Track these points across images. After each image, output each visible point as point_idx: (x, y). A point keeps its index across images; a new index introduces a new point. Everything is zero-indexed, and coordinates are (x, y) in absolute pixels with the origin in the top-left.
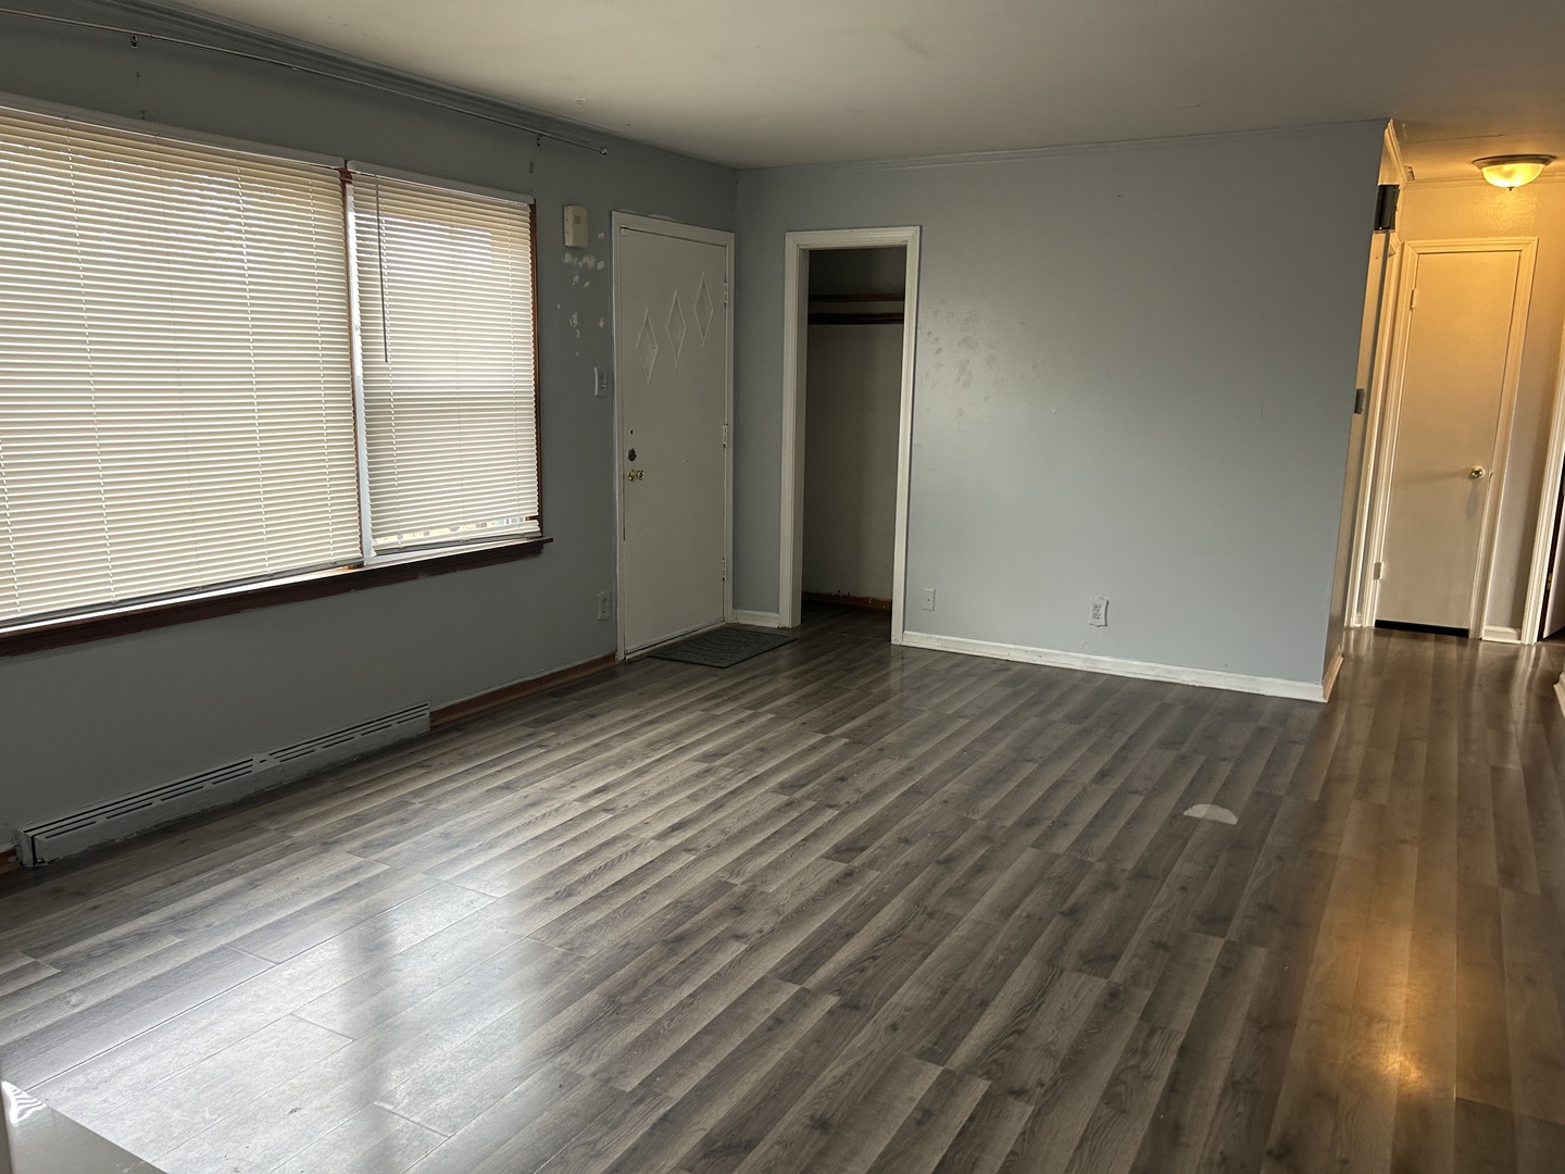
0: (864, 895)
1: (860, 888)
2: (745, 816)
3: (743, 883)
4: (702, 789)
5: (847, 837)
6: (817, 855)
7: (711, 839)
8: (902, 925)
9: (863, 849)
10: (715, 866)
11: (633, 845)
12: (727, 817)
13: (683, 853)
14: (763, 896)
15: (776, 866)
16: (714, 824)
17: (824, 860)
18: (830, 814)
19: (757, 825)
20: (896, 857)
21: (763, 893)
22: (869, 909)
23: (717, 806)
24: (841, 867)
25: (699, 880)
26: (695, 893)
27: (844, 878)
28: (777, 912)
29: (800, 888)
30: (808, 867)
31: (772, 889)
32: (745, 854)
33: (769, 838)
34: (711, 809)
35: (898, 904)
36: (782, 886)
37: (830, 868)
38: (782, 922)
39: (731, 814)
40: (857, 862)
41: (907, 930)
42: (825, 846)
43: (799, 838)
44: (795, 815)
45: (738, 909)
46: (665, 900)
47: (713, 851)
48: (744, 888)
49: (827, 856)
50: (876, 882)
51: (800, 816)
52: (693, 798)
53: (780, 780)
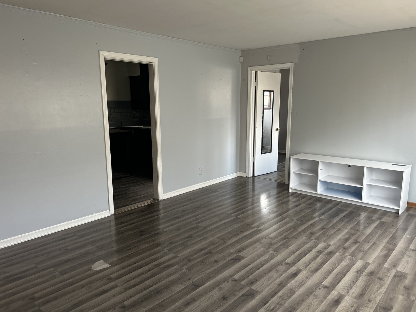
0: (237, 245)
1: (237, 247)
2: (270, 278)
3: (270, 251)
4: (289, 297)
5: (235, 265)
6: (247, 258)
7: (282, 268)
8: (232, 237)
9: (231, 259)
10: (279, 258)
11: (308, 268)
12: (277, 278)
13: (290, 263)
14: (264, 247)
15: (260, 256)
16: (281, 275)
17: (245, 257)
18: (236, 277)
19: (265, 273)
20: (223, 256)
21: (265, 248)
22: (238, 242)
23: (282, 285)
24: (240, 254)
25: (283, 253)
26: (283, 249)
27: (241, 250)
28: (261, 243)
29: (254, 248)
30: (250, 255)
31: (262, 249)
32: (269, 261)
33: (262, 266)
34: (284, 283)
35: (230, 242)
36: (259, 249)
37: (244, 253)
38: (260, 240)
39: (275, 280)
40: (236, 255)
41: (231, 236)
42: (243, 261)
43: (251, 266)
44: (251, 277)
45: (271, 244)
46: (292, 248)
47: (280, 263)
48: (270, 250)
49: (244, 258)
50: (233, 248)
51: (248, 276)
52: (292, 292)
53: (253, 301)
